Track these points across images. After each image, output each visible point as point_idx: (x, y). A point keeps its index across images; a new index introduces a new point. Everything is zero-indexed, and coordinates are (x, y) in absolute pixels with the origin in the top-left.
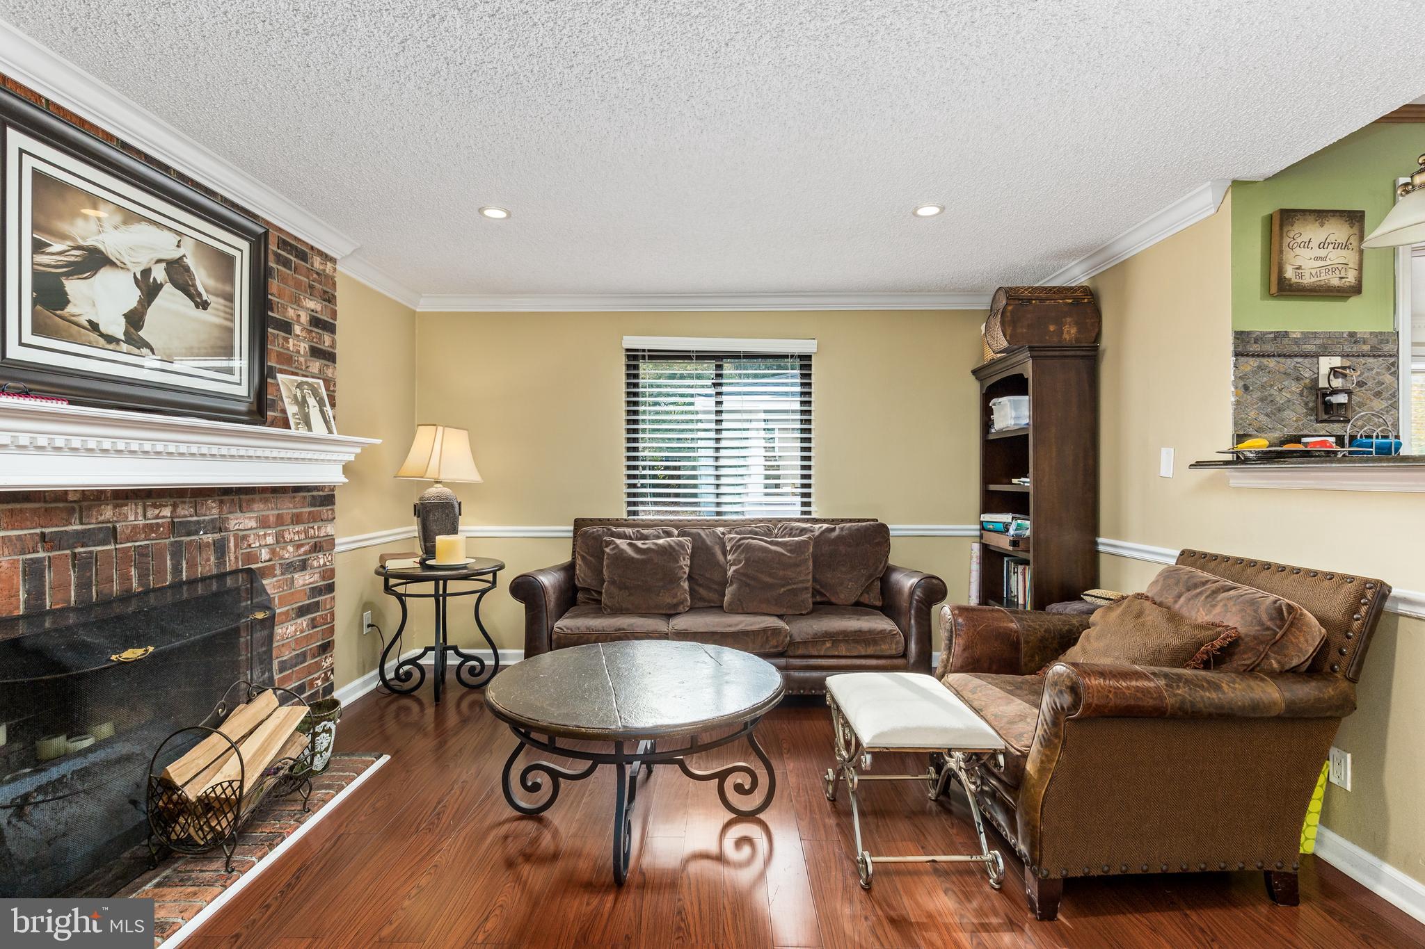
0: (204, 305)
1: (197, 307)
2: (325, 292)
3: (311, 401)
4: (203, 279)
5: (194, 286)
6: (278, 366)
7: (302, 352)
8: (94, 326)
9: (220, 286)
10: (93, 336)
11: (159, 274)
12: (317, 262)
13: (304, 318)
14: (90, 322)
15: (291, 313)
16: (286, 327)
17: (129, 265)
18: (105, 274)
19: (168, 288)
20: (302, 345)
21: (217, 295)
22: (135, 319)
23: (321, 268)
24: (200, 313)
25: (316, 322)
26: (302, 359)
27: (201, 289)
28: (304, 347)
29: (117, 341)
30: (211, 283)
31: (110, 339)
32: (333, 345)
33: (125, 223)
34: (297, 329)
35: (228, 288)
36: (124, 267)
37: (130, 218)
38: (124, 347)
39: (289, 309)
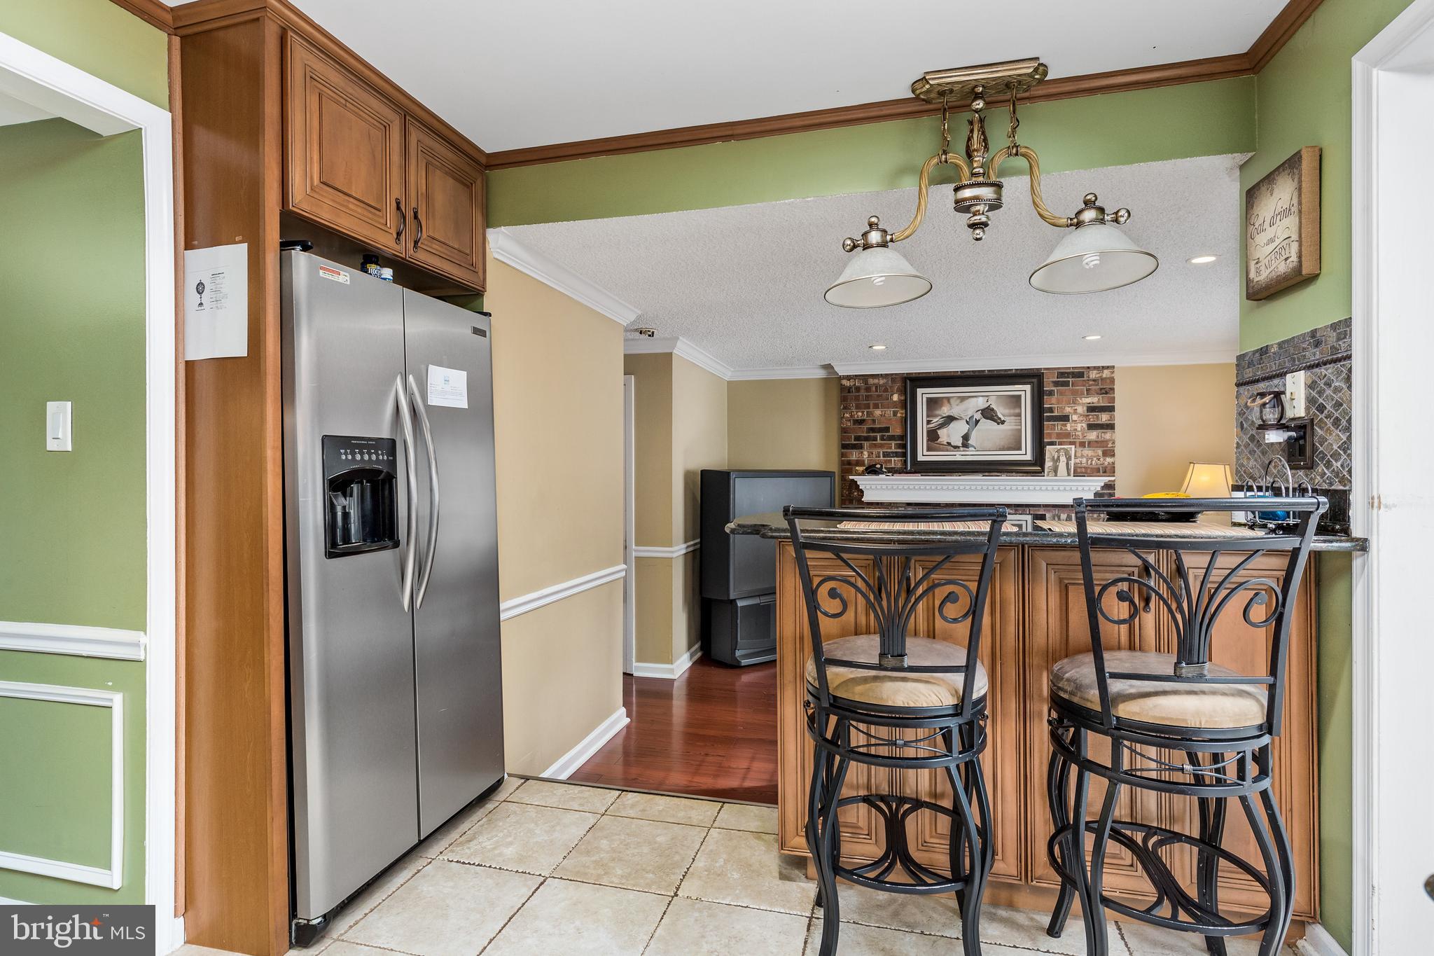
0: (1003, 422)
1: (998, 424)
2: (1101, 389)
3: (1063, 459)
4: (1001, 412)
5: (997, 415)
6: (1057, 441)
7: (1079, 429)
8: (949, 444)
9: (1012, 411)
10: (949, 447)
11: (978, 416)
12: (1093, 375)
13: (1080, 409)
14: (947, 443)
15: (1068, 410)
16: (1065, 418)
17: (964, 417)
18: (953, 424)
19: (983, 420)
20: (1079, 425)
21: (1010, 416)
22: (966, 438)
23: (1097, 376)
24: (1001, 426)
25: (1092, 409)
26: (1080, 434)
27: (1000, 416)
28: (1081, 426)
29: (959, 447)
30: (1007, 411)
31: (956, 447)
32: (1112, 418)
33: (961, 402)
34: (1075, 417)
35: (1017, 411)
36: (961, 419)
37: (963, 399)
38: (962, 449)
39: (1067, 408)
